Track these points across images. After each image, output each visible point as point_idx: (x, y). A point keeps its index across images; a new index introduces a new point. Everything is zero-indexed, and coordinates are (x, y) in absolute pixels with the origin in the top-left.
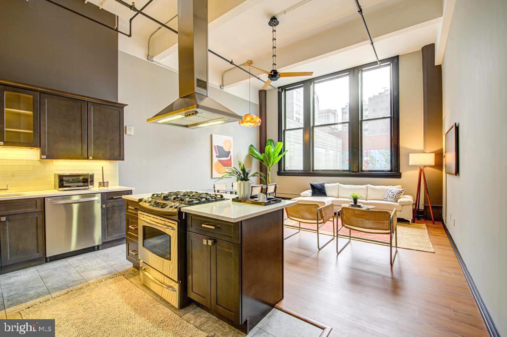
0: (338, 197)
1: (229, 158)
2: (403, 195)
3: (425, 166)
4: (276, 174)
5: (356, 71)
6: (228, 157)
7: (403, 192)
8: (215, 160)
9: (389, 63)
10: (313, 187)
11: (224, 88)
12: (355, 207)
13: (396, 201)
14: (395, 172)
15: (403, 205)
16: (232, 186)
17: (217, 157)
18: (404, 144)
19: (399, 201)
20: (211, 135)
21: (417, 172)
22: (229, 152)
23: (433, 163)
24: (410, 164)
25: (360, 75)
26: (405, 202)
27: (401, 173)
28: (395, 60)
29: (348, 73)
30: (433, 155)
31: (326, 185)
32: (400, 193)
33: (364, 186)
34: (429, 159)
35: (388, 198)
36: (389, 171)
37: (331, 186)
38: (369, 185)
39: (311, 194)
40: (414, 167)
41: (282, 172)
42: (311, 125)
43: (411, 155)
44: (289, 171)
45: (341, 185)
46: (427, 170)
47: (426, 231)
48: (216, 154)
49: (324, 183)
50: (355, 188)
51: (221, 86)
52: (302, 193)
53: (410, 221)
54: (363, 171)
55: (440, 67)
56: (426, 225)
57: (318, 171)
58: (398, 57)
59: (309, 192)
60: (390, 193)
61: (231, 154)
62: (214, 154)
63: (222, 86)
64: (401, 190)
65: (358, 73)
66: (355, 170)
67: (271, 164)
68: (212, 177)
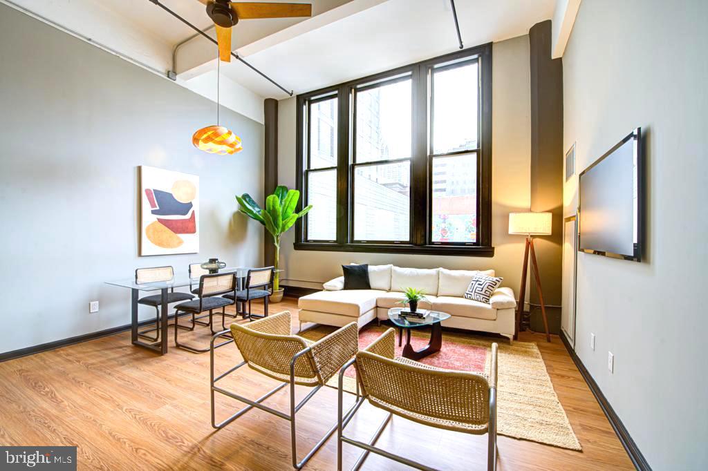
0: (390, 290)
1: (188, 216)
2: (499, 287)
3: (533, 237)
4: (293, 246)
5: (423, 69)
6: (185, 214)
7: (498, 284)
8: (149, 218)
9: (475, 56)
10: (348, 272)
11: (177, 77)
12: (413, 316)
13: (487, 301)
14: (483, 246)
15: (499, 308)
16: (190, 271)
17: (154, 212)
18: (499, 197)
19: (492, 300)
20: (139, 168)
21: (522, 247)
22: (190, 205)
23: (548, 231)
24: (511, 231)
25: (429, 77)
26: (502, 303)
27: (494, 248)
28: (485, 53)
29: (410, 73)
30: (550, 215)
31: (370, 268)
32: (493, 285)
33: (433, 271)
34: (542, 224)
35: (473, 294)
36: (474, 244)
37: (378, 269)
38: (441, 269)
39: (341, 285)
40: (517, 237)
41: (302, 243)
42: (350, 162)
43: (512, 216)
44: (315, 241)
45: (397, 269)
46: (538, 243)
47: (542, 364)
48: (153, 205)
49: (367, 265)
50: (418, 274)
51: (169, 72)
52: (327, 284)
53: (511, 337)
54: (433, 243)
55: (559, 61)
56: (538, 346)
57: (359, 242)
58: (490, 45)
59: (339, 281)
60: (476, 285)
61: (195, 208)
62: (147, 207)
63: (172, 73)
64: (495, 279)
65: (427, 73)
66: (419, 242)
67: (280, 230)
68: (140, 254)
